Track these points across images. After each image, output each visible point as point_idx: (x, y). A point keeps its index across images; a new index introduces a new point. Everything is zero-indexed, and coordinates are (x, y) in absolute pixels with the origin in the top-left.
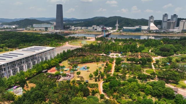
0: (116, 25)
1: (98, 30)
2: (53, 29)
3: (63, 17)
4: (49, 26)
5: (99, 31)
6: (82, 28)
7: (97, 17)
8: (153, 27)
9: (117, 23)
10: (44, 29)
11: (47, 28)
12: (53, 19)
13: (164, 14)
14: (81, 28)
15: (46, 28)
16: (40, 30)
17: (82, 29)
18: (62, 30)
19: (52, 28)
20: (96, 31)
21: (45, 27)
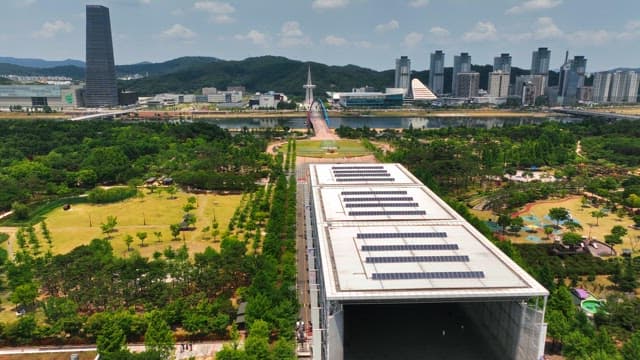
0: (305, 86)
1: (263, 104)
2: (75, 102)
4: (55, 93)
5: (267, 109)
6: (185, 97)
7: (187, 58)
8: (420, 90)
10: (30, 103)
11: (46, 98)
12: (57, 65)
13: (434, 52)
15: (39, 101)
16: (19, 107)
17: (185, 101)
19: (69, 100)
20: (257, 106)
21: (33, 99)
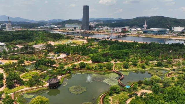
2: (80, 28)
3: (90, 18)
4: (77, 26)
9: (146, 23)
10: (73, 28)
14: (108, 28)
15: (75, 28)
18: (86, 30)
